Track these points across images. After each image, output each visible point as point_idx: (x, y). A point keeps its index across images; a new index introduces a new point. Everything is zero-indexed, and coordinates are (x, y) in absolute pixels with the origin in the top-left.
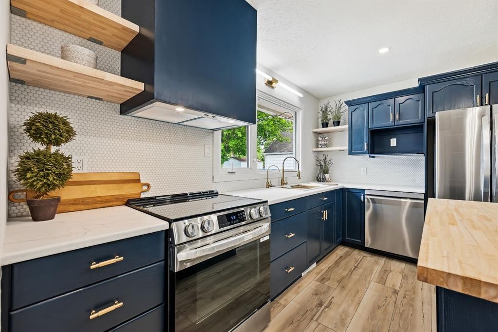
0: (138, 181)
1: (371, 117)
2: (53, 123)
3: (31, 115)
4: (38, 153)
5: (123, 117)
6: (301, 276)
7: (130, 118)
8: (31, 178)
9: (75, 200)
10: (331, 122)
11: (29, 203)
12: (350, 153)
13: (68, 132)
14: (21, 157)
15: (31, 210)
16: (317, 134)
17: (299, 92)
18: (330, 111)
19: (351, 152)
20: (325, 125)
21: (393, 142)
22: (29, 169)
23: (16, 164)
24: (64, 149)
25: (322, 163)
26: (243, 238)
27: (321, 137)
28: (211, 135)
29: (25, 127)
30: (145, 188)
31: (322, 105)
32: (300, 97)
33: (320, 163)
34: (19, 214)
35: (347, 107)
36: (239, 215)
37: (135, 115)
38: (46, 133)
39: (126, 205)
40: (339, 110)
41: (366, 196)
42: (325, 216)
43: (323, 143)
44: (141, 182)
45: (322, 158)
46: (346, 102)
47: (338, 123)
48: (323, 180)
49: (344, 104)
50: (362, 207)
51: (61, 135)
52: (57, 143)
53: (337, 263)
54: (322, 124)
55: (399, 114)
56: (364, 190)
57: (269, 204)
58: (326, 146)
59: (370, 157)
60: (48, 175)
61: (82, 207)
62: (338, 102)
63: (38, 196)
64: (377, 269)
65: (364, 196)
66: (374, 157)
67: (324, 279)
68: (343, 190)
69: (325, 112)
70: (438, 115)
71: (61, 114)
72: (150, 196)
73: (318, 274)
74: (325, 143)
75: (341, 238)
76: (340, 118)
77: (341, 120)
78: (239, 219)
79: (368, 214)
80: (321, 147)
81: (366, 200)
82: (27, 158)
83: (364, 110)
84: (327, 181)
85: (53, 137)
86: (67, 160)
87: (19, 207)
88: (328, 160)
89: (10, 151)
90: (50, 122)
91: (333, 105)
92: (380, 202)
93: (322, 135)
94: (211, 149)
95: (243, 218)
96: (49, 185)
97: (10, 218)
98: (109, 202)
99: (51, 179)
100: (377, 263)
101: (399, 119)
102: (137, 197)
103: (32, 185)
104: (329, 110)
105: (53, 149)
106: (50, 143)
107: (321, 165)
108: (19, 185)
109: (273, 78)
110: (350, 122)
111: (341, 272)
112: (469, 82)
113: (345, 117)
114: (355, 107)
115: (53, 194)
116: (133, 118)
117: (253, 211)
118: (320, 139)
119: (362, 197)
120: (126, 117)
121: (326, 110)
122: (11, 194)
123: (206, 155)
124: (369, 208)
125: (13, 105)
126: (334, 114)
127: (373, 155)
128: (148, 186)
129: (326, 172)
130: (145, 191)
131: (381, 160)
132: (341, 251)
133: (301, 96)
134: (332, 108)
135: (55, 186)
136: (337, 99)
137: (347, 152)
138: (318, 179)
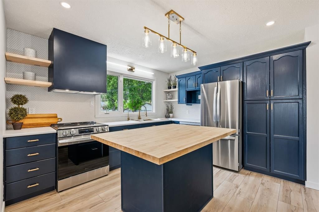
0: (57, 117)
1: (186, 84)
2: (20, 98)
3: (13, 96)
4: (15, 108)
5: (49, 92)
7: (52, 92)
8: (13, 116)
9: (30, 124)
10: (172, 87)
11: (13, 124)
13: (25, 101)
14: (10, 109)
15: (13, 126)
16: (166, 92)
19: (179, 102)
20: (170, 88)
21: (200, 97)
22: (12, 113)
23: (8, 112)
24: (24, 106)
25: (169, 108)
28: (94, 97)
29: (11, 100)
30: (59, 120)
34: (10, 128)
37: (55, 91)
38: (18, 102)
39: (50, 126)
44: (58, 117)
45: (169, 106)
46: (178, 77)
51: (23, 102)
52: (22, 104)
54: (168, 87)
55: (197, 84)
56: (179, 122)
57: (110, 126)
58: (171, 99)
59: (187, 105)
60: (18, 115)
61: (33, 126)
63: (16, 122)
68: (172, 122)
69: (170, 81)
71: (23, 94)
72: (61, 123)
74: (170, 97)
76: (176, 85)
78: (90, 131)
80: (169, 100)
82: (12, 110)
85: (20, 102)
86: (25, 110)
87: (10, 126)
88: (172, 105)
89: (7, 107)
90: (19, 98)
93: (170, 93)
95: (92, 131)
96: (19, 118)
97: (7, 129)
98: (43, 125)
99: (19, 116)
102: (56, 123)
103: (13, 118)
105: (21, 106)
106: (19, 104)
108: (9, 118)
112: (216, 69)
113: (177, 82)
114: (180, 79)
115: (21, 121)
116: (54, 93)
118: (168, 95)
120: (51, 92)
122: (7, 121)
123: (91, 106)
125: (8, 92)
128: (61, 119)
130: (60, 121)
134: (173, 79)
135: (21, 119)
137: (177, 102)
138: (166, 117)
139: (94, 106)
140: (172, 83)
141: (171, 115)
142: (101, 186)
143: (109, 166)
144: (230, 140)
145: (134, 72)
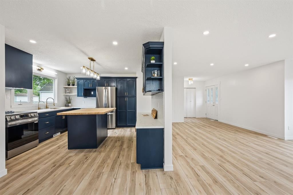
1: (84, 84)
10: (71, 84)
17: (56, 72)
18: (71, 80)
19: (78, 96)
20: (69, 85)
21: (92, 93)
28: (10, 91)
31: (68, 77)
32: (56, 74)
40: (74, 80)
42: (64, 117)
45: (68, 98)
46: (77, 78)
47: (74, 85)
48: (68, 106)
55: (92, 85)
57: (38, 113)
58: (69, 93)
62: (74, 78)
69: (69, 80)
70: (97, 87)
76: (74, 83)
78: (27, 116)
80: (67, 93)
83: (82, 82)
88: (70, 98)
91: (72, 78)
93: (67, 88)
94: (10, 96)
107: (67, 100)
109: (41, 68)
110: (78, 85)
112: (104, 80)
113: (76, 81)
114: (79, 80)
118: (67, 90)
123: (7, 98)
129: (70, 103)
131: (89, 98)
133: (57, 74)
137: (77, 96)
138: (66, 106)
139: (10, 98)
140: (70, 82)
141: (70, 104)
142: (30, 155)
143: (38, 140)
144: (110, 115)
145: (41, 71)
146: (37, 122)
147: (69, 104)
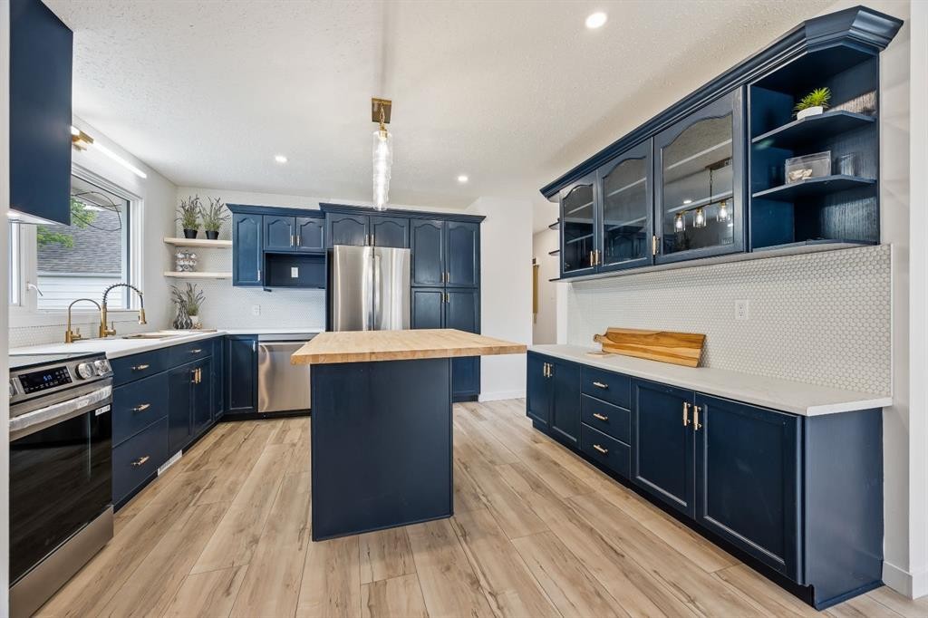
1: (266, 234)
6: (155, 475)
10: (201, 231)
12: (236, 284)
16: (174, 247)
17: (140, 169)
18: (200, 212)
19: (238, 281)
20: (191, 234)
21: (295, 272)
25: (185, 298)
26: (74, 405)
27: (182, 253)
31: (185, 197)
32: (139, 178)
33: (180, 297)
35: (231, 214)
36: (57, 373)
40: (216, 214)
41: (260, 344)
42: (198, 376)
43: (186, 263)
45: (183, 288)
46: (230, 206)
47: (214, 235)
48: (189, 326)
49: (225, 207)
50: (254, 359)
53: (217, 444)
54: (185, 231)
55: (301, 238)
56: (257, 335)
57: (108, 357)
58: (193, 269)
59: (265, 290)
62: (215, 202)
64: (274, 433)
65: (257, 343)
66: (270, 291)
67: (199, 465)
68: (224, 339)
69: (190, 212)
70: (337, 247)
73: (185, 465)
74: (191, 263)
75: (222, 411)
76: (218, 227)
77: (221, 231)
78: (58, 380)
79: (263, 368)
80: (183, 271)
81: (260, 349)
83: (256, 224)
84: (195, 328)
88: (196, 292)
91: (205, 203)
92: (281, 349)
93: (183, 250)
95: (66, 378)
100: (273, 427)
101: (302, 244)
104: (198, 210)
107: (182, 301)
109: (81, 132)
110: (236, 236)
111: (224, 450)
112: (361, 219)
113: (227, 222)
114: (244, 216)
117: (82, 366)
118: (180, 256)
119: (254, 346)
121: (192, 209)
124: (264, 359)
126: (208, 219)
127: (268, 288)
129: (194, 313)
131: (279, 294)
132: (222, 429)
133: (144, 175)
134: (204, 209)
136: (214, 196)
137: (231, 281)
138: (178, 326)
140: (199, 220)
141: (194, 319)
146: (106, 409)
147: (192, 317)
